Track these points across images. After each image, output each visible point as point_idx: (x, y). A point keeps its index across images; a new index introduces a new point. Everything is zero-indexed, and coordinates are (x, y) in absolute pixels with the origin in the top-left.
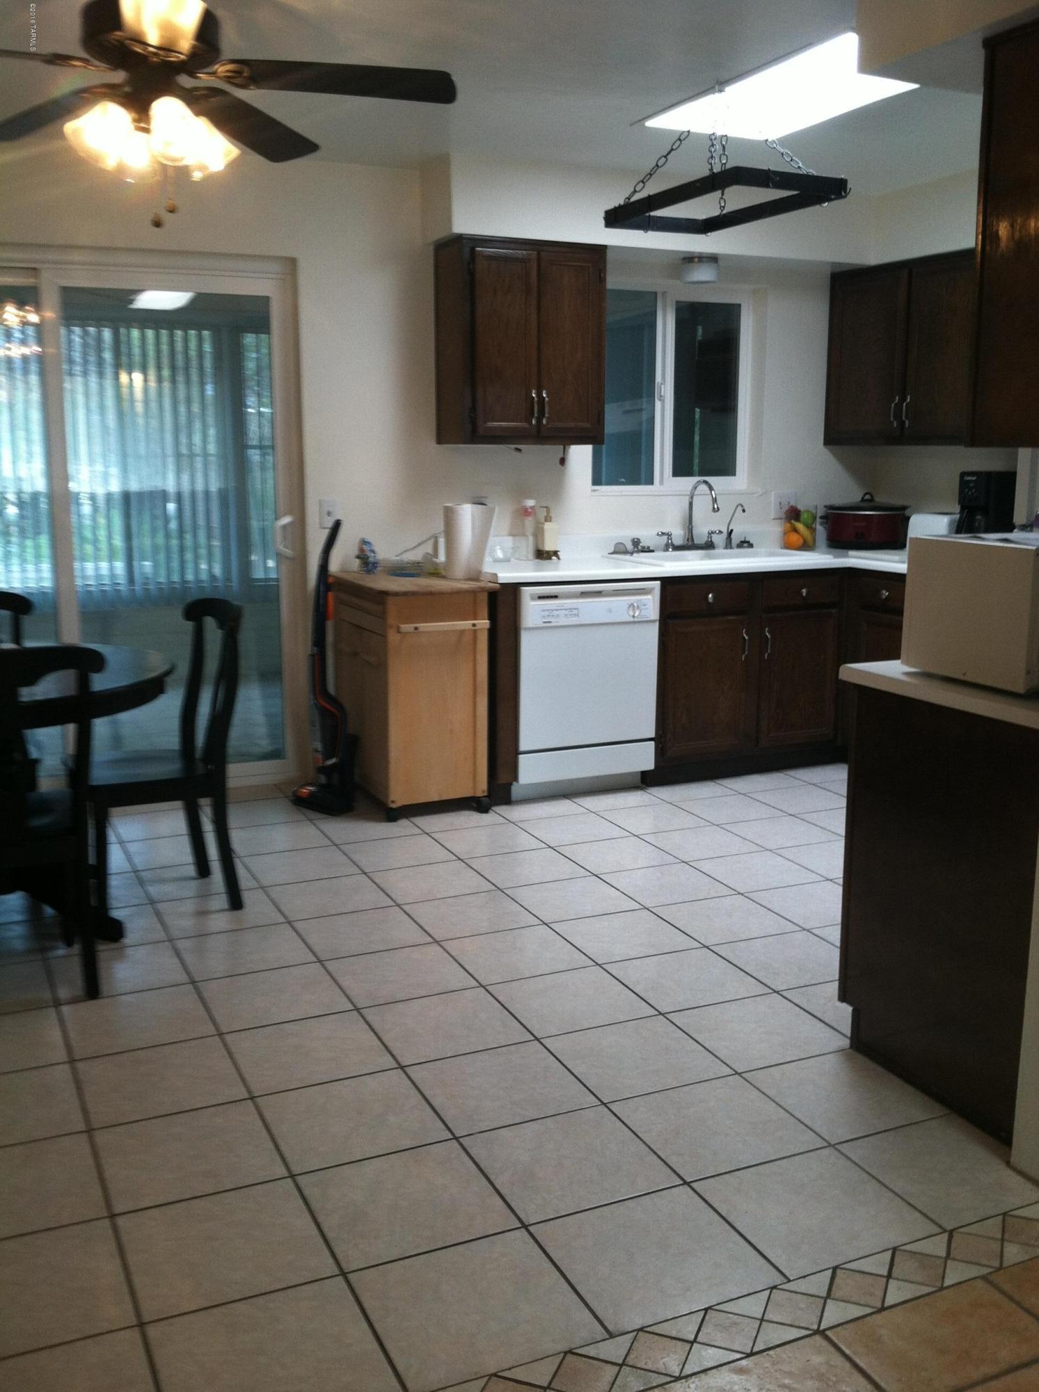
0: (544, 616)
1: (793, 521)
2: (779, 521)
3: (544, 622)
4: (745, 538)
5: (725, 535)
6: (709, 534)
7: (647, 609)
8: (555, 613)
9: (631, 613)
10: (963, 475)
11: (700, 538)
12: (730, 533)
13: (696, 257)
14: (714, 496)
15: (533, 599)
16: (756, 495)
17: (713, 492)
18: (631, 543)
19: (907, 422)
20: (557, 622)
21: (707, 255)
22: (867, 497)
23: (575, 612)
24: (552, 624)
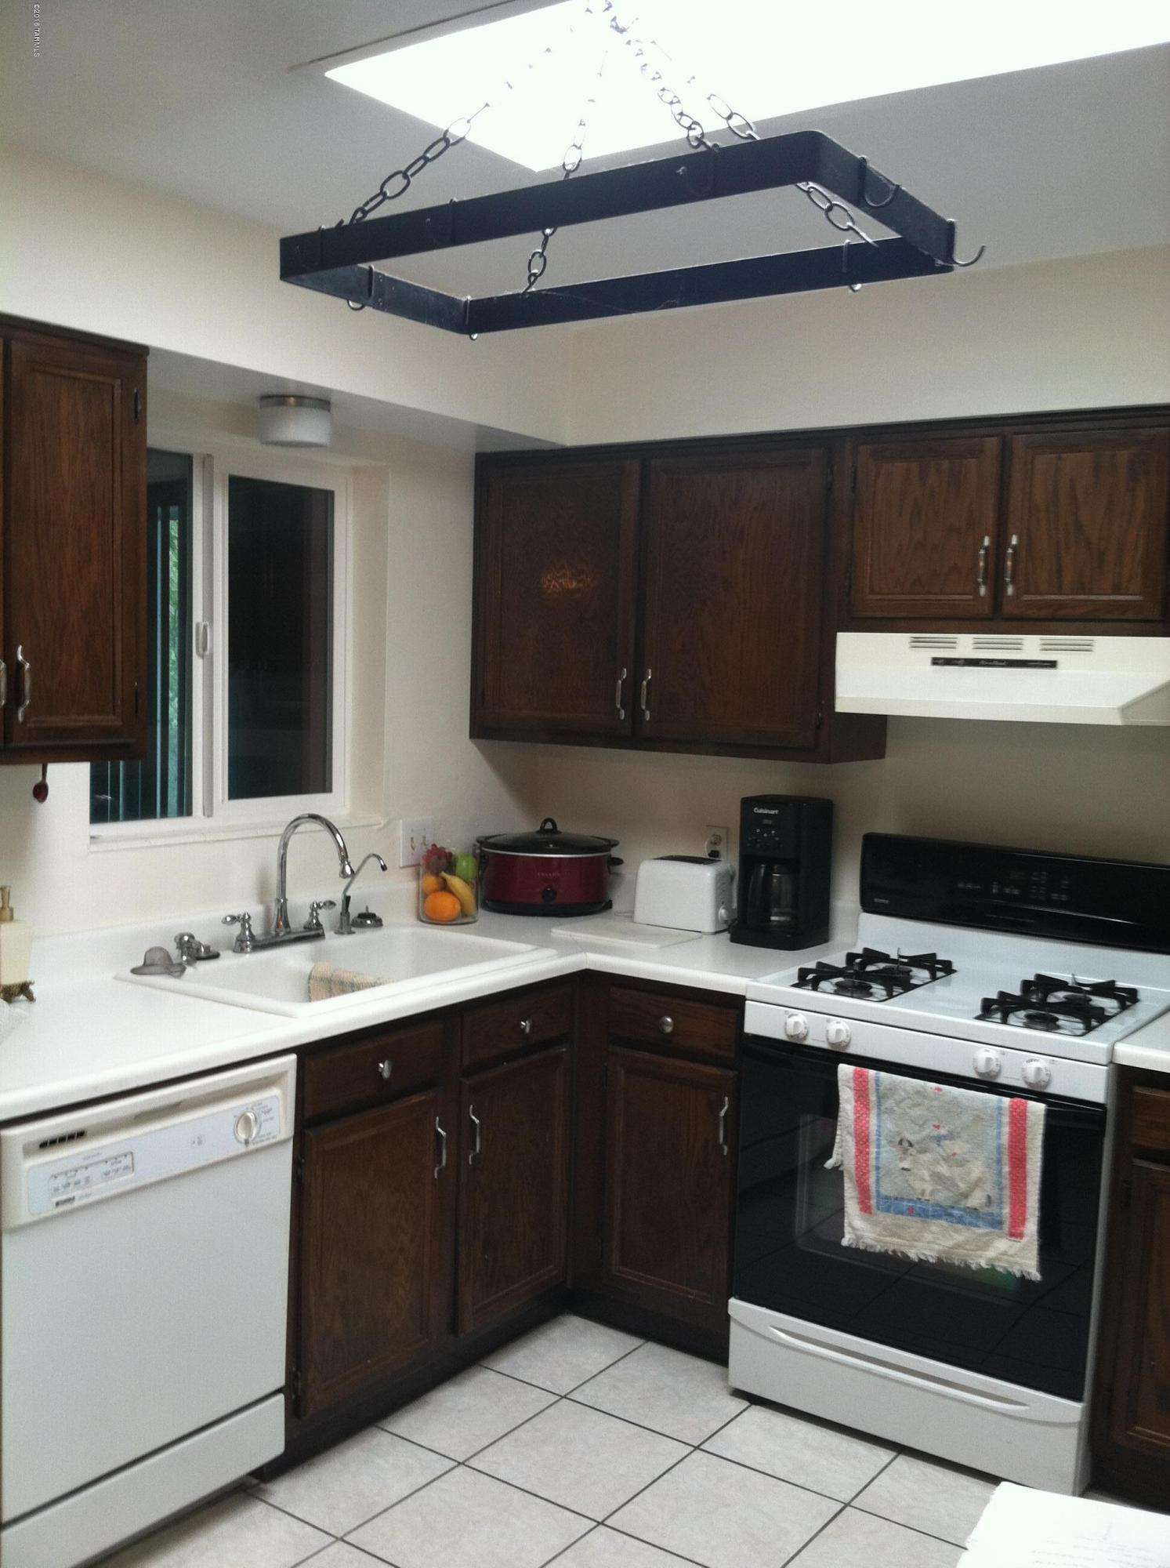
0: (56, 1190)
1: (443, 874)
2: (414, 868)
3: (57, 1204)
4: (367, 908)
5: (339, 908)
6: (313, 909)
7: (272, 1119)
8: (81, 1175)
9: (242, 1136)
10: (748, 803)
11: (299, 919)
12: (347, 899)
13: (290, 396)
14: (342, 845)
15: (28, 1152)
16: (376, 827)
17: (338, 836)
18: (175, 945)
19: (648, 713)
20: (88, 1195)
21: (313, 394)
22: (549, 826)
23: (127, 1161)
24: (76, 1204)
